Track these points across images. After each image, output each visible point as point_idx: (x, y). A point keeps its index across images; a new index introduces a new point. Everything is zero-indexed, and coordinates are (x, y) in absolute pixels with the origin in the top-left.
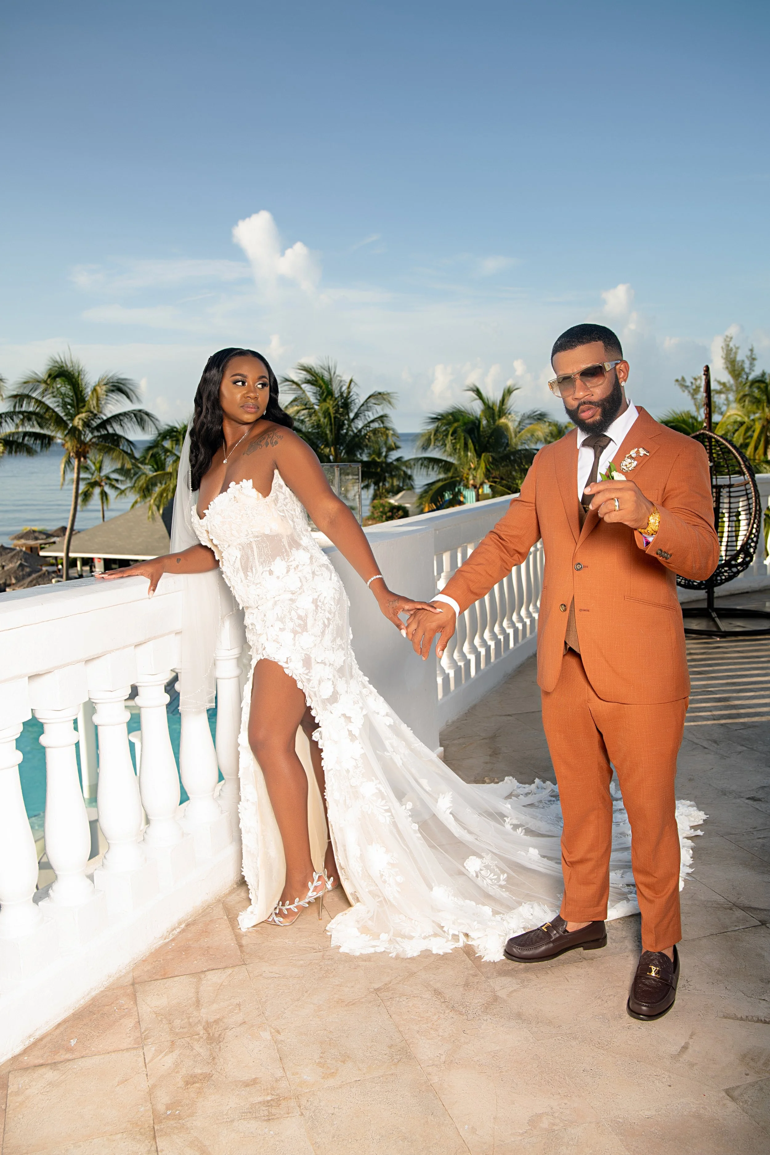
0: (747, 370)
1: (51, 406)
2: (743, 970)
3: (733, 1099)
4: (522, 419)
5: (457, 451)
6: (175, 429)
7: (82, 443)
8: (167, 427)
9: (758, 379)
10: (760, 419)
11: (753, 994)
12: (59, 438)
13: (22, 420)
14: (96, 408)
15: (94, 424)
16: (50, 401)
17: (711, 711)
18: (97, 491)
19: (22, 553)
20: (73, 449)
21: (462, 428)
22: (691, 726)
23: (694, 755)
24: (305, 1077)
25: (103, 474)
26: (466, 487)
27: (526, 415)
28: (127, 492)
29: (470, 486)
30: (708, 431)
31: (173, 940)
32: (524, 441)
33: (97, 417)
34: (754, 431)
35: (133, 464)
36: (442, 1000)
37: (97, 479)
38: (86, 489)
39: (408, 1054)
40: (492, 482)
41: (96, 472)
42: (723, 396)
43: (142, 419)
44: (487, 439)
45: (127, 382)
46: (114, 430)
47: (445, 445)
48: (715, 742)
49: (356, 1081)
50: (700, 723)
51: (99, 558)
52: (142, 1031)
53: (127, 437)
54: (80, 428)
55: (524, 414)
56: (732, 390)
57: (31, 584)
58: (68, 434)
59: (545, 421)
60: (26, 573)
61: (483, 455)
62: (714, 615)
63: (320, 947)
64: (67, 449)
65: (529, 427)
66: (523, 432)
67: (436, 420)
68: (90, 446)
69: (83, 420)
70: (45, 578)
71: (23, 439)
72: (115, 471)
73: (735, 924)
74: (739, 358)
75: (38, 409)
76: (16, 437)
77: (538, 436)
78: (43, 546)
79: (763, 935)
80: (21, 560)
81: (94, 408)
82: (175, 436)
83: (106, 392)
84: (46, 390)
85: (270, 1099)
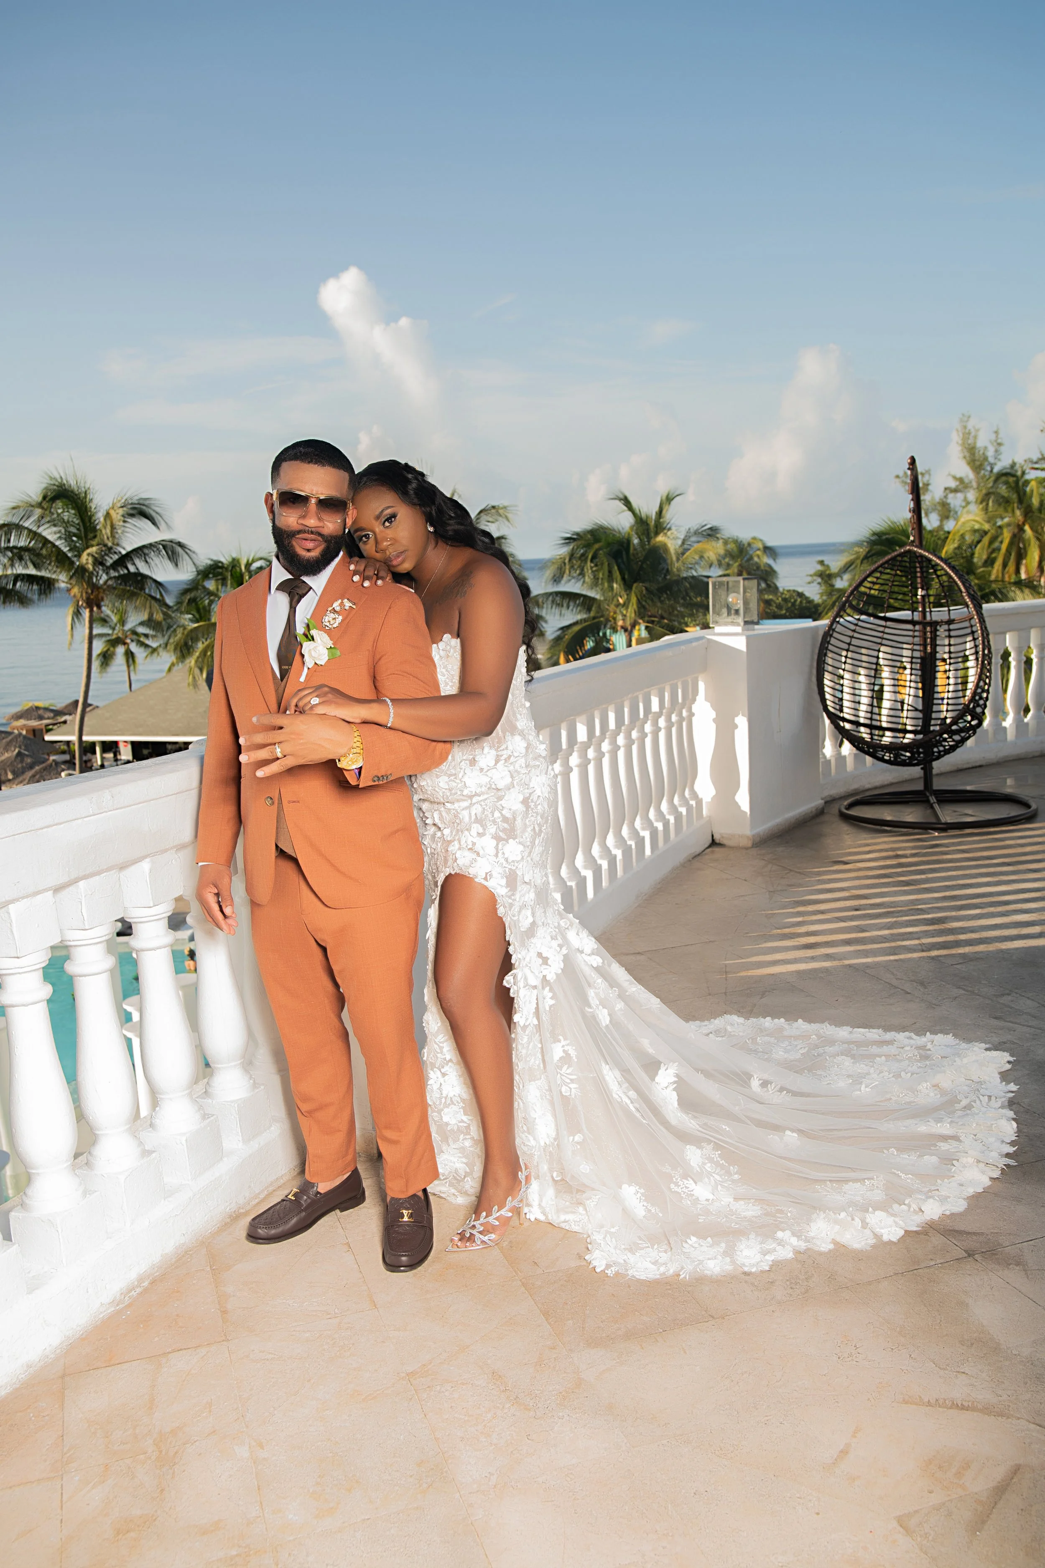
0: (991, 460)
1: (51, 538)
2: (937, 1327)
3: (908, 1531)
4: (686, 536)
5: (600, 581)
6: (220, 565)
7: (95, 587)
8: (209, 562)
9: (1004, 471)
10: (1008, 525)
11: (948, 1365)
12: (63, 582)
13: (11, 560)
14: (110, 539)
15: (109, 561)
16: (50, 533)
17: (918, 939)
18: (120, 650)
19: (22, 737)
20: (82, 595)
21: (605, 550)
22: (890, 961)
23: (891, 1005)
24: (290, 1516)
25: (128, 626)
26: (614, 630)
27: (692, 531)
28: (160, 650)
29: (619, 628)
30: (916, 547)
31: (129, 1305)
32: (690, 566)
33: (112, 551)
34: (1001, 542)
35: (164, 614)
36: (502, 1388)
37: (120, 635)
38: (105, 649)
39: (445, 1474)
40: (648, 622)
41: (118, 625)
42: (960, 495)
43: (174, 552)
44: (640, 563)
45: (152, 502)
46: (137, 569)
47: (582, 574)
48: (922, 984)
49: (364, 1520)
50: (902, 957)
51: (125, 742)
52: (65, 1450)
53: (154, 577)
54: (90, 567)
55: (689, 529)
56: (971, 487)
57: (34, 779)
58: (74, 574)
59: (718, 538)
60: (27, 764)
61: (635, 585)
62: (933, 799)
63: (336, 1310)
64: (75, 596)
65: (696, 546)
66: (687, 554)
67: (572, 541)
68: (104, 591)
69: (93, 556)
70: (50, 772)
71: (14, 584)
72: (142, 624)
73: (930, 1257)
74: (980, 444)
75: (33, 542)
76: (4, 581)
77: (708, 558)
78: (51, 727)
79: (969, 1273)
80: (20, 747)
81: (108, 538)
82: (221, 574)
83: (123, 516)
84: (42, 517)
85: (235, 1553)
